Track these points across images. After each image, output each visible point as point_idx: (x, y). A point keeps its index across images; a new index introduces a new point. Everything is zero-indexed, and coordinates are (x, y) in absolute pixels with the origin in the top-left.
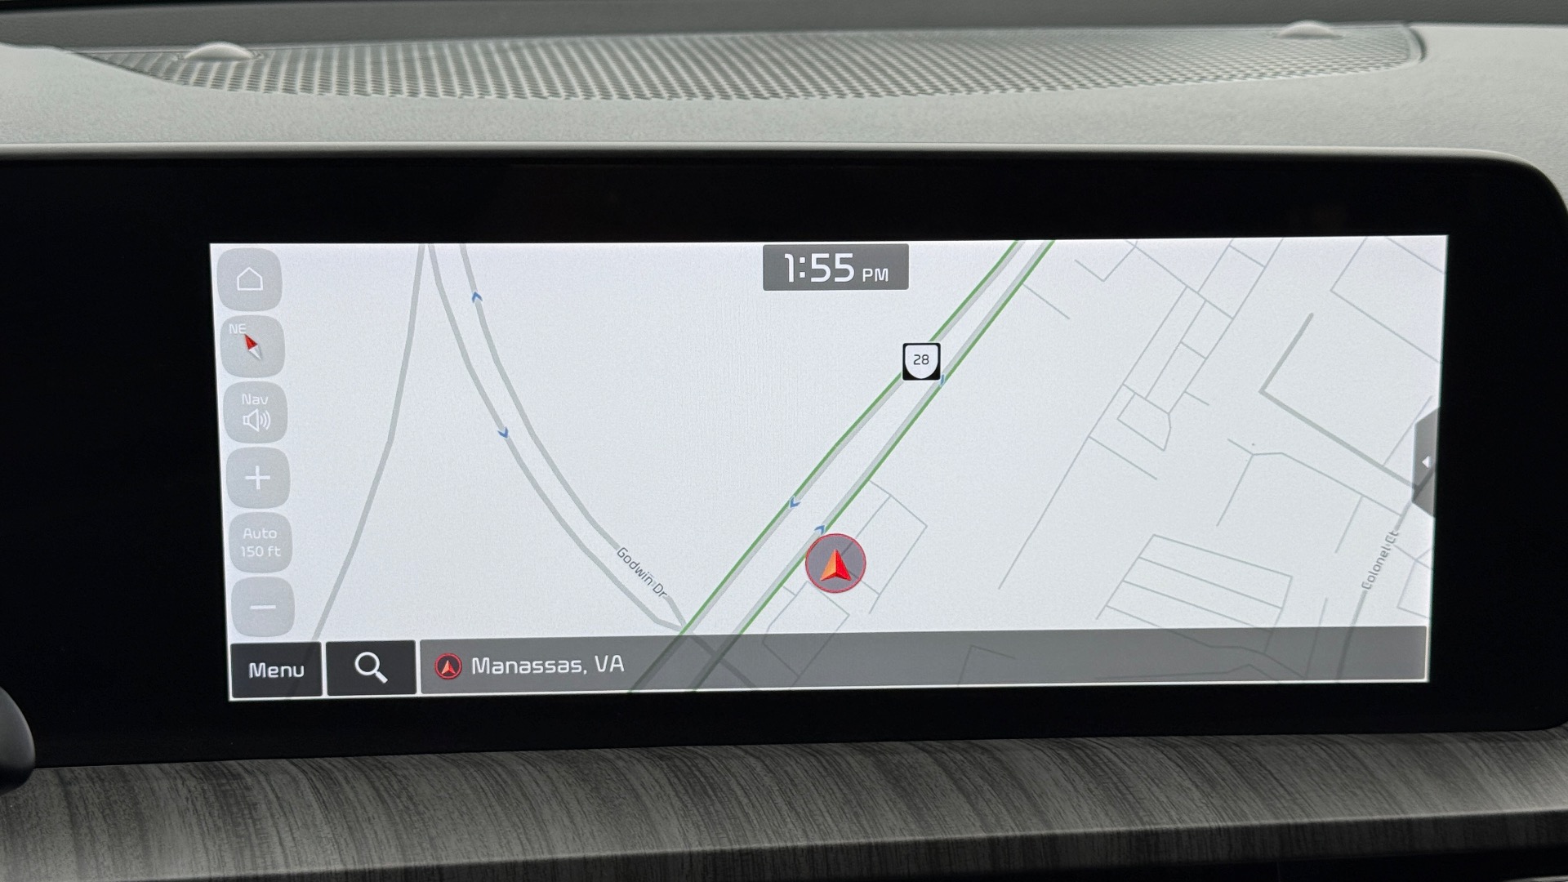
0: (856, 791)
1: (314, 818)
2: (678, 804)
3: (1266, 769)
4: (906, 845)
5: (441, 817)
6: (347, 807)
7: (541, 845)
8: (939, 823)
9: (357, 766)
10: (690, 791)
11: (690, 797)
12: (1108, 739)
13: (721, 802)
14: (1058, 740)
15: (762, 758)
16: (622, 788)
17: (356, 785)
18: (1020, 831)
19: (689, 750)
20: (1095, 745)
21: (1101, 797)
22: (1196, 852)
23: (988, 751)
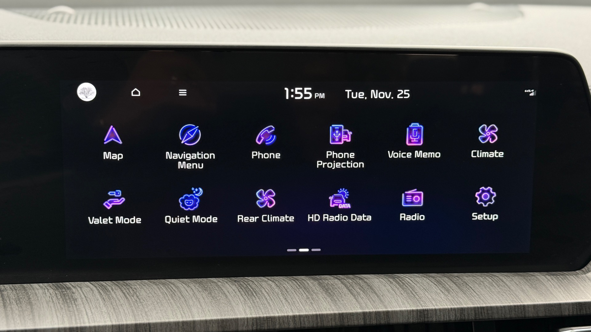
0: (311, 294)
1: (100, 304)
2: (242, 299)
3: (469, 286)
4: (331, 315)
5: (149, 304)
6: (112, 300)
7: (189, 315)
8: (343, 307)
9: (116, 285)
11: (247, 296)
12: (408, 275)
13: (259, 298)
14: (388, 275)
15: (275, 281)
16: (220, 293)
17: (116, 292)
18: (374, 309)
19: (246, 279)
20: (403, 277)
21: (406, 296)
22: (442, 317)
23: (362, 279)
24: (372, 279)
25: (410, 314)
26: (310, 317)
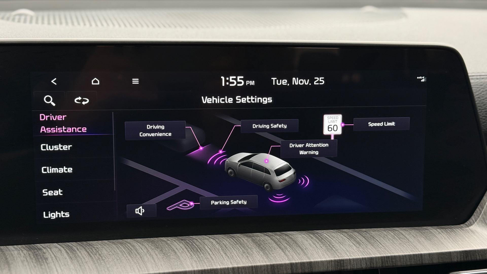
0: (246, 249)
1: (68, 262)
2: (189, 255)
3: (375, 239)
4: (264, 266)
5: (110, 261)
6: (78, 258)
7: (145, 269)
8: (274, 259)
9: (80, 245)
10: (193, 251)
12: (325, 231)
13: (203, 254)
14: (309, 231)
15: (215, 239)
16: (170, 250)
17: (81, 251)
18: (300, 260)
19: (191, 237)
20: (321, 233)
21: (325, 249)
22: (355, 266)
23: (287, 235)
24: (296, 235)
25: (329, 264)
26: (247, 268)
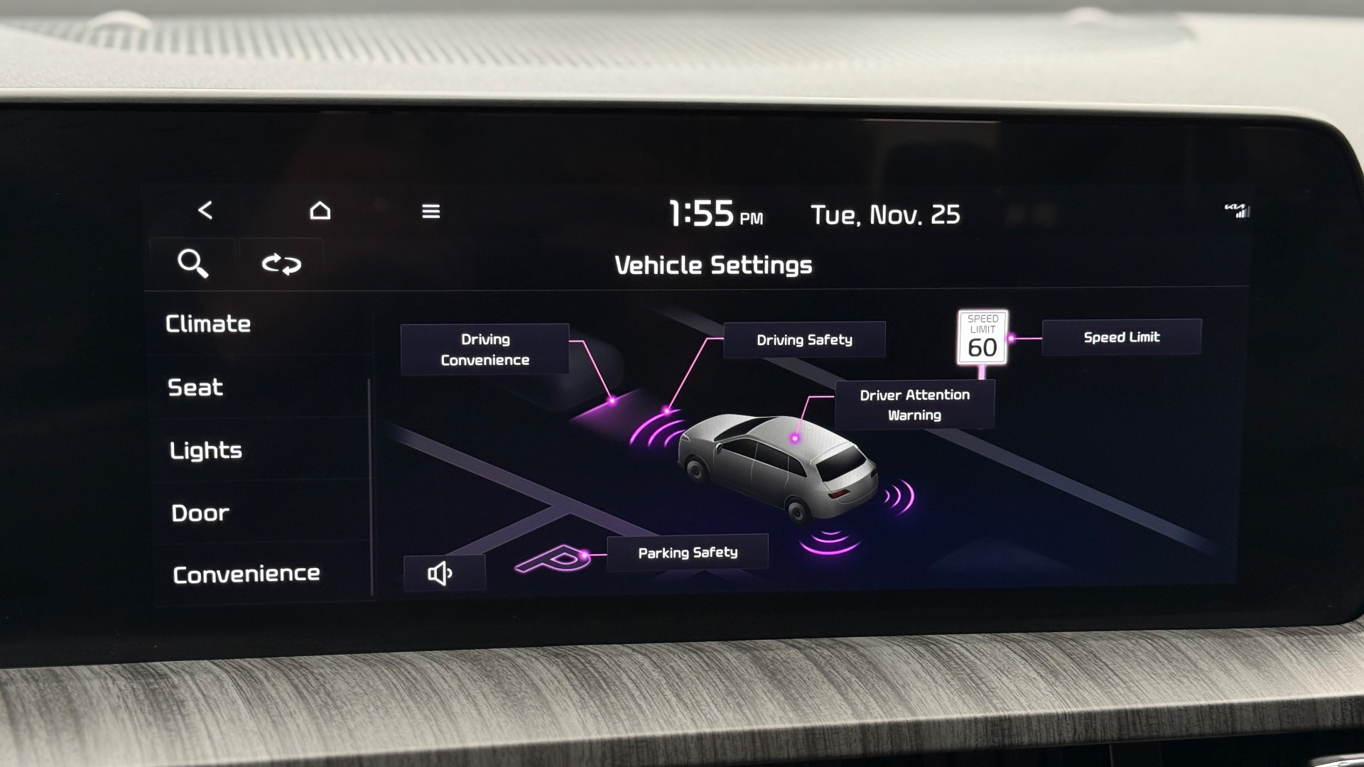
0: (737, 683)
1: (239, 713)
2: (576, 697)
3: (1101, 661)
4: (786, 731)
5: (358, 711)
6: (269, 702)
7: (452, 736)
8: (814, 712)
9: (275, 666)
10: (586, 686)
11: (586, 690)
12: (958, 636)
13: (615, 695)
14: (913, 637)
15: (649, 655)
16: (523, 683)
17: (276, 683)
18: (887, 717)
19: (581, 649)
20: (947, 641)
21: (958, 687)
22: (1044, 735)
23: (852, 647)
24: (875, 646)
25: (970, 729)
26: (738, 738)
